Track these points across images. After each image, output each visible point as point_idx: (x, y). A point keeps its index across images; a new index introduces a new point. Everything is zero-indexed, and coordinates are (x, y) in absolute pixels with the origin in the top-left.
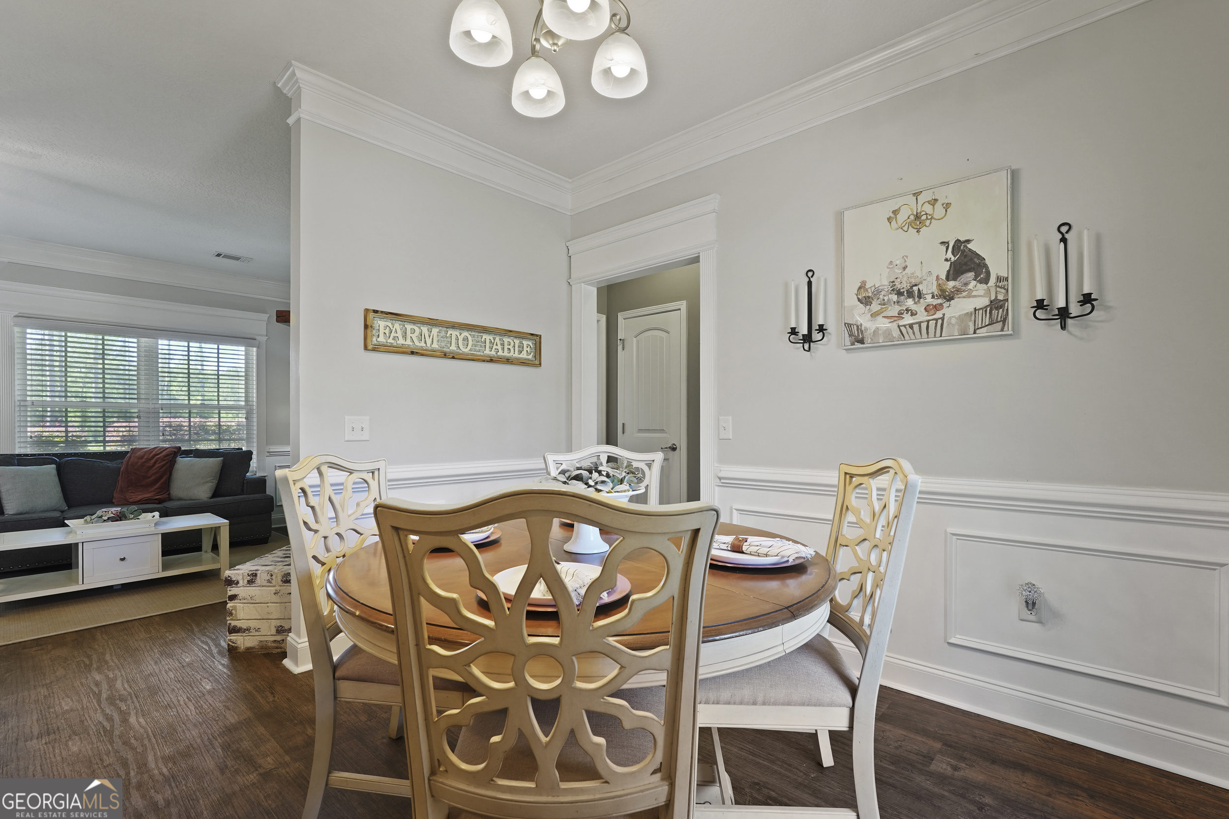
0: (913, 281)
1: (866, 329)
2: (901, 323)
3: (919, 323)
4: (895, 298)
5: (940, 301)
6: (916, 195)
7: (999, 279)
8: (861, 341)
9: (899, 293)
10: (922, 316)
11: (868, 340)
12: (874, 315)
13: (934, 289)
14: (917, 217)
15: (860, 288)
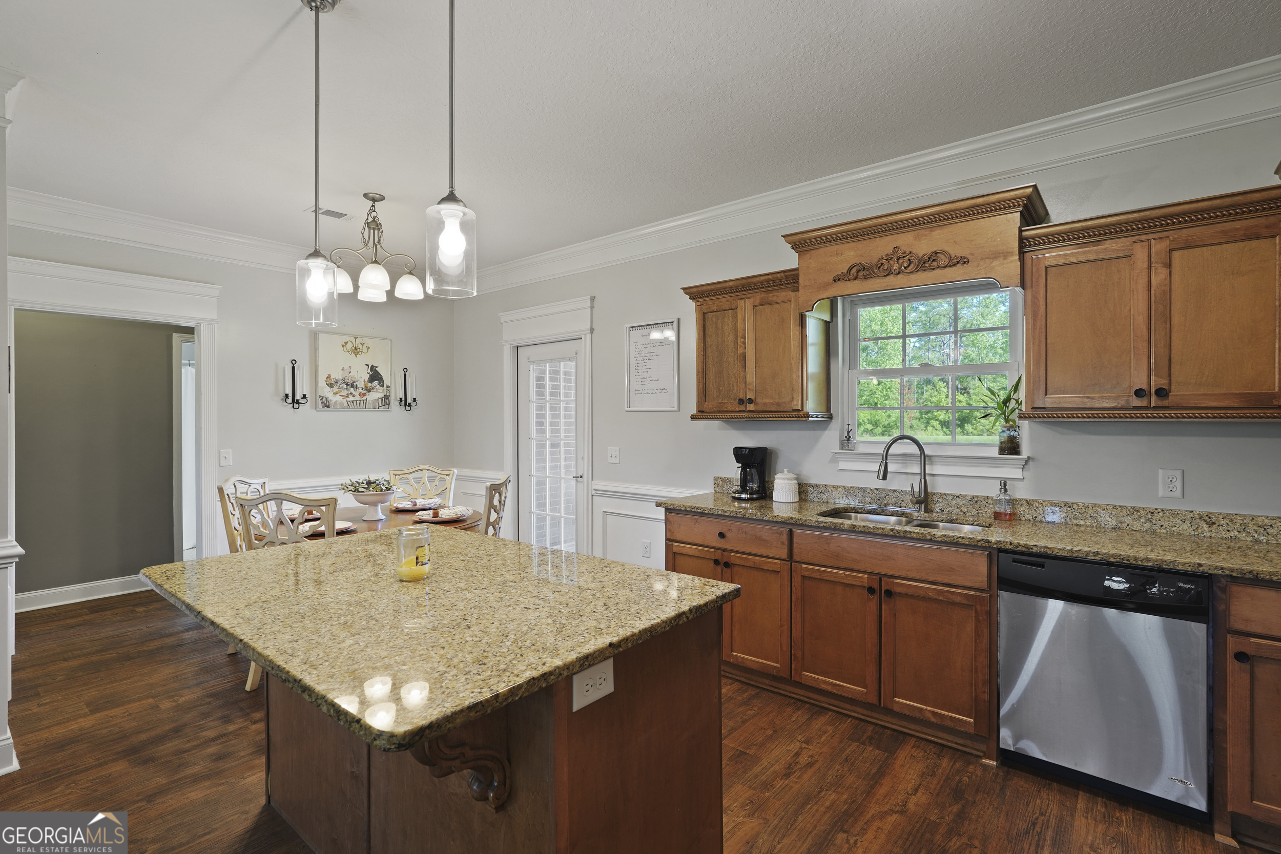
0: (354, 380)
1: (331, 400)
2: (348, 399)
3: (356, 401)
4: (345, 386)
5: (365, 392)
6: (356, 338)
7: (387, 386)
8: (328, 407)
9: (347, 385)
10: (358, 398)
11: (332, 406)
12: (335, 394)
13: (363, 386)
14: (356, 349)
15: (327, 378)
